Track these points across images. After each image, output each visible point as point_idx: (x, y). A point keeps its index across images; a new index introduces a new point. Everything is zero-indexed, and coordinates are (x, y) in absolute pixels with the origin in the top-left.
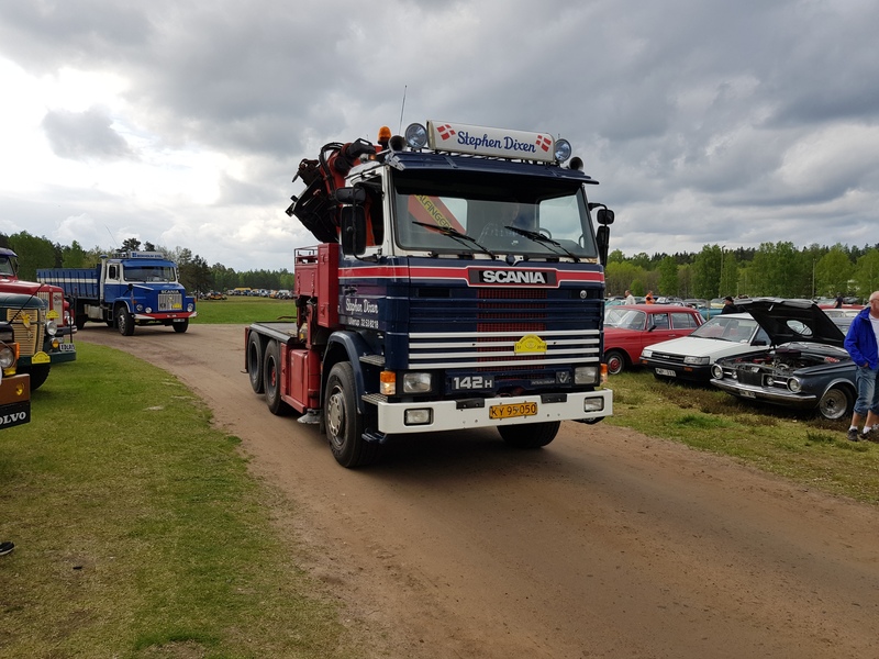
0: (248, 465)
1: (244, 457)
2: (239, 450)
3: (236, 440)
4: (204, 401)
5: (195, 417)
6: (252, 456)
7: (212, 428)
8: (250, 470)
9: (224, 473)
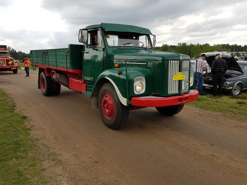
0: (31, 132)
1: (29, 127)
2: (26, 123)
3: (25, 118)
4: (12, 99)
5: (7, 107)
6: (32, 126)
7: (15, 112)
8: (31, 135)
9: (19, 139)
